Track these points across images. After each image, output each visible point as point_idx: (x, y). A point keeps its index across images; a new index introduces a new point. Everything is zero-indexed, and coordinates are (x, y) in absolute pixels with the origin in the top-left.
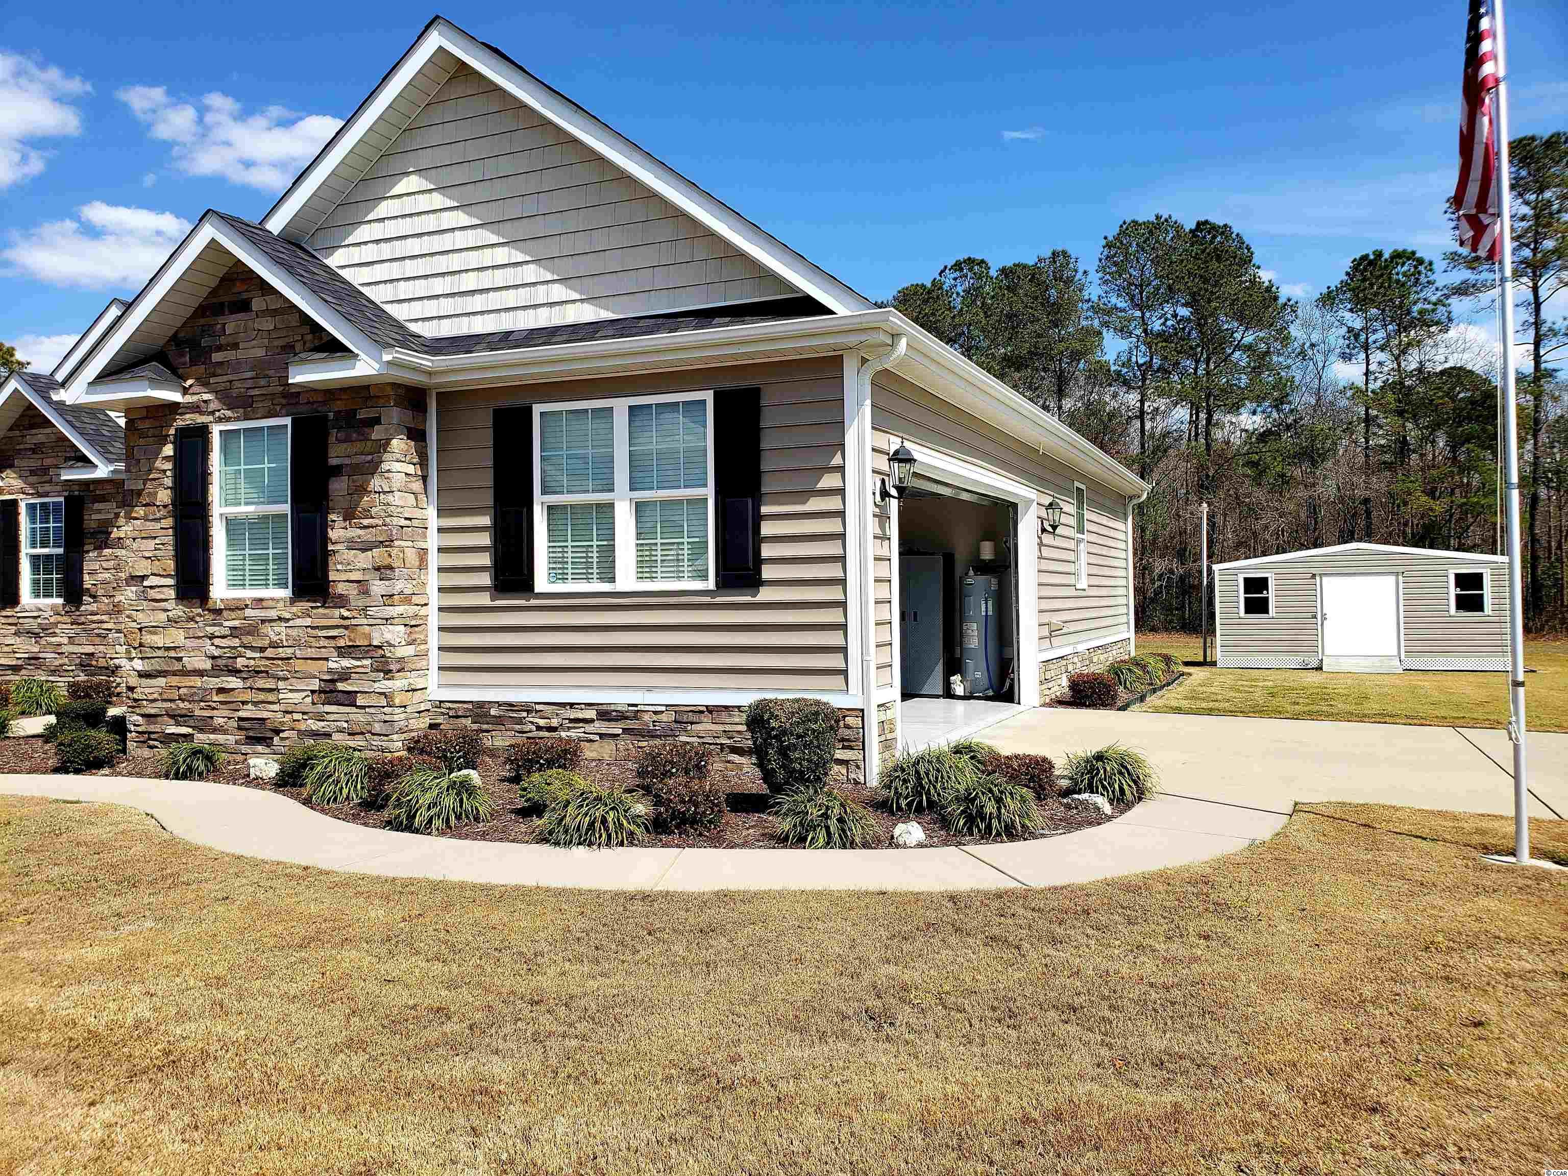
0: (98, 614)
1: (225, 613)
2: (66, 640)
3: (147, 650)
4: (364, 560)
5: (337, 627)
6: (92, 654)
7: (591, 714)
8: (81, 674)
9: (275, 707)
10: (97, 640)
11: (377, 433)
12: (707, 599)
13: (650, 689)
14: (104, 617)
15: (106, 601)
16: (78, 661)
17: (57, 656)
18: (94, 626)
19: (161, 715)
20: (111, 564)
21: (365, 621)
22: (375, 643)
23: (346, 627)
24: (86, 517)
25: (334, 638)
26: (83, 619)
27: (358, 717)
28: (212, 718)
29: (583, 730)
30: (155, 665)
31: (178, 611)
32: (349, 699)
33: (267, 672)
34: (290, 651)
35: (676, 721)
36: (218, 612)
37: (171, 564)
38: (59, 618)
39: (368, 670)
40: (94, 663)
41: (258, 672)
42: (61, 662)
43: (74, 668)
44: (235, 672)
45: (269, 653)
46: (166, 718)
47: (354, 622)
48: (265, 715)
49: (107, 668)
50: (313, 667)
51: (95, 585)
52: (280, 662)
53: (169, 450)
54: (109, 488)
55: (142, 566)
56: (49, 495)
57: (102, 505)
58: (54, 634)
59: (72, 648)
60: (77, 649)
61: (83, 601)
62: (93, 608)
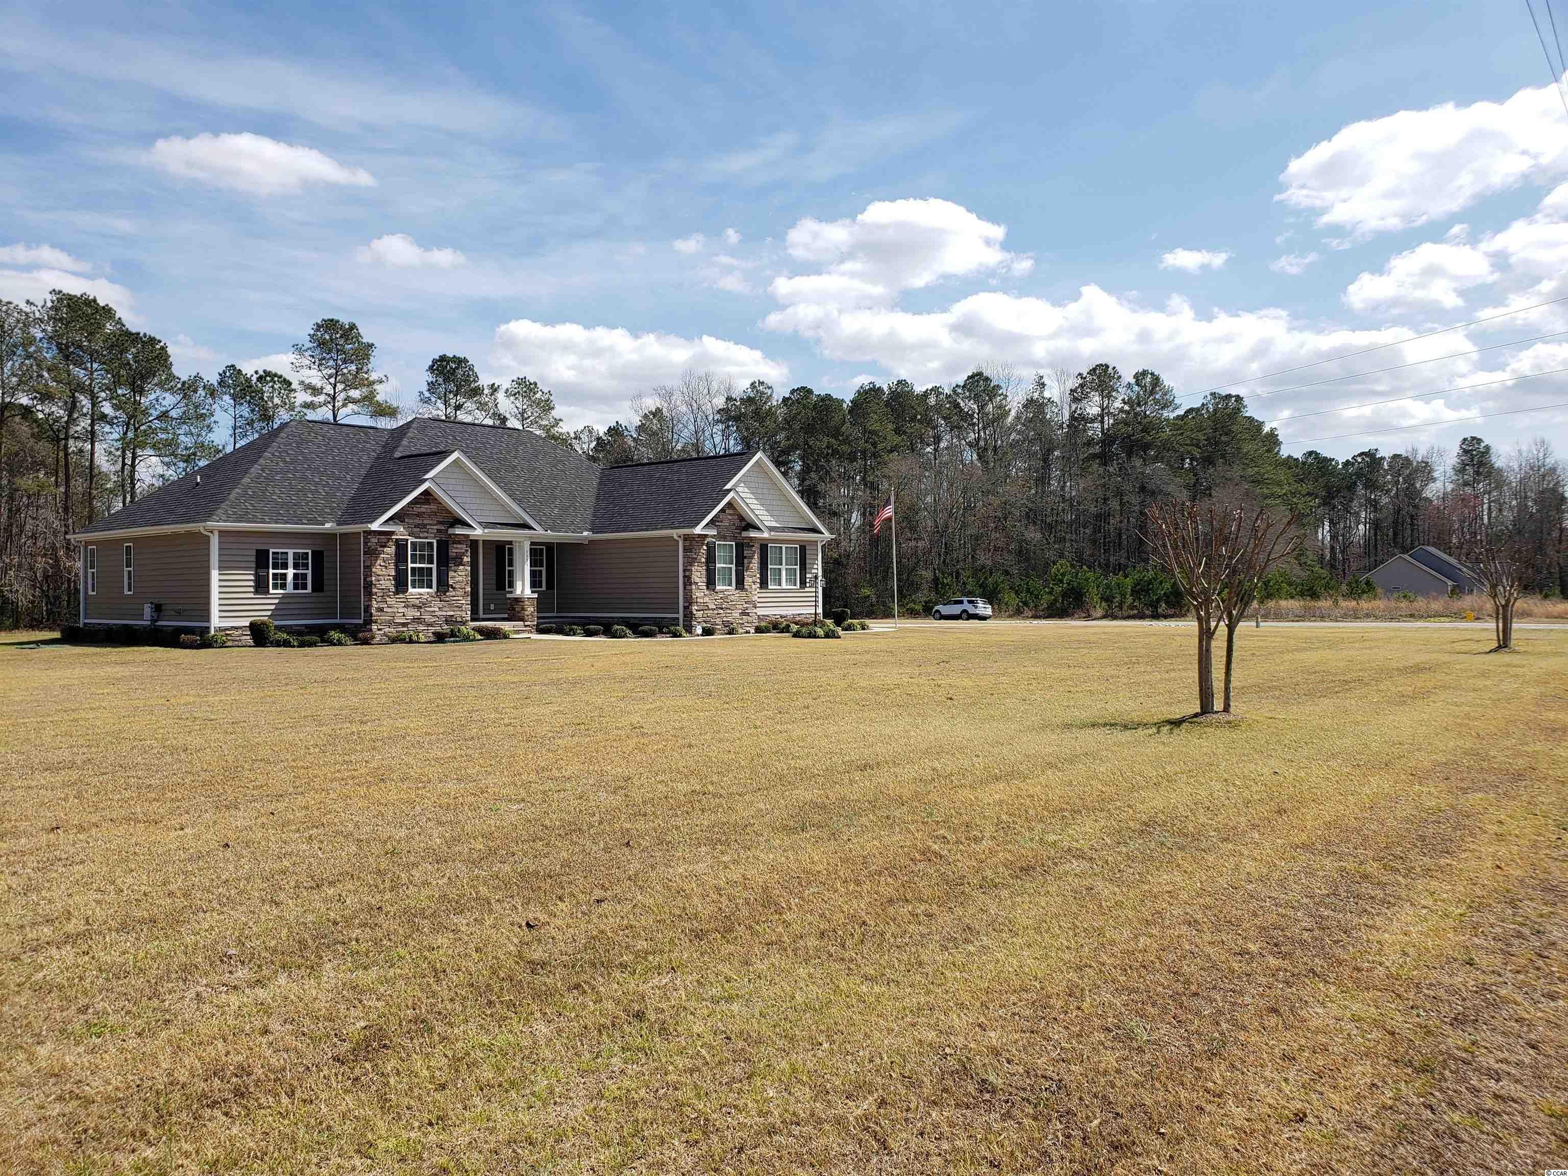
0: (456, 596)
1: (719, 593)
2: (437, 609)
3: (699, 603)
4: (751, 580)
5: (745, 597)
8: (445, 625)
11: (753, 549)
12: (796, 591)
14: (459, 598)
15: (461, 590)
16: (444, 619)
17: (431, 617)
18: (454, 602)
21: (751, 596)
22: (754, 601)
23: (747, 597)
24: (449, 551)
25: (744, 600)
26: (447, 599)
27: (750, 618)
28: (715, 621)
30: (701, 608)
31: (707, 592)
32: (748, 614)
33: (730, 609)
34: (735, 603)
36: (717, 592)
37: (705, 580)
38: (432, 598)
39: (751, 607)
41: (727, 608)
43: (442, 622)
44: (722, 609)
45: (731, 603)
47: (749, 596)
48: (730, 620)
50: (741, 607)
51: (454, 583)
52: (733, 606)
53: (705, 547)
54: (463, 538)
55: (697, 580)
56: (426, 538)
57: (459, 546)
58: (430, 607)
59: (441, 613)
60: (444, 613)
61: (448, 591)
62: (453, 593)
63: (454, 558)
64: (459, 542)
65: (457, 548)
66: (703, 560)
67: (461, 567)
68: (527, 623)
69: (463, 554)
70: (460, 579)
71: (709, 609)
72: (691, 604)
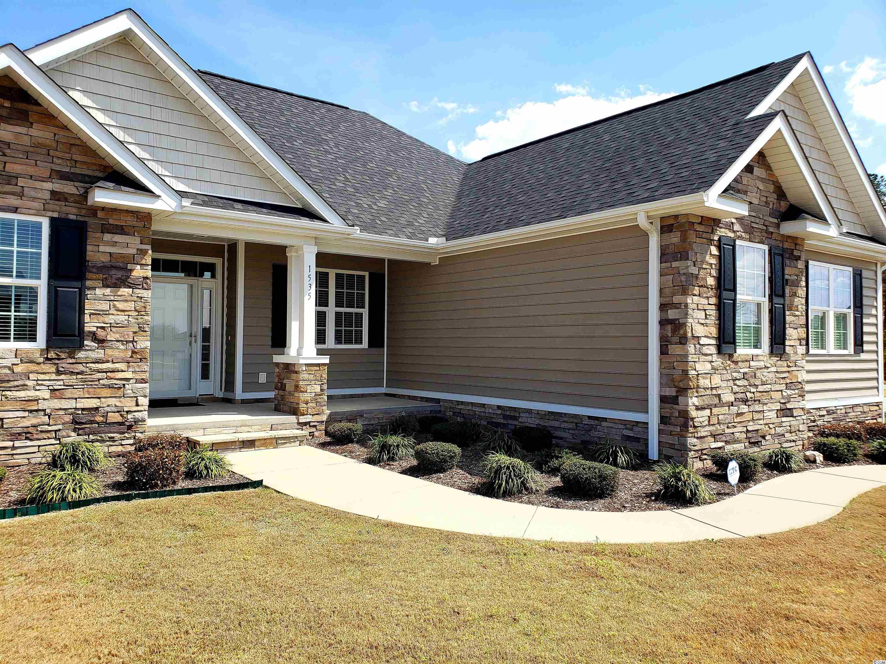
0: (108, 362)
1: (740, 364)
2: (46, 394)
3: (702, 390)
4: (795, 334)
5: (785, 372)
6: (97, 409)
7: (824, 413)
8: (73, 434)
9: (761, 422)
10: (105, 392)
11: (800, 264)
12: (850, 358)
13: (836, 399)
14: (117, 366)
15: (122, 347)
16: (68, 418)
17: (26, 414)
18: (99, 375)
19: (707, 436)
20: (130, 306)
21: (795, 369)
22: (799, 381)
23: (788, 372)
24: (89, 248)
25: (783, 378)
26: (80, 368)
27: (794, 423)
28: (733, 433)
29: (822, 420)
30: (707, 401)
31: (718, 361)
32: (791, 413)
33: (759, 401)
34: (769, 386)
35: (846, 413)
36: (736, 363)
37: (714, 331)
38: (32, 367)
39: (797, 396)
40: (99, 419)
41: (755, 401)
42: (35, 421)
43: (60, 427)
44: (745, 401)
45: (761, 388)
46: (709, 438)
47: (792, 369)
48: (759, 427)
49: (121, 424)
50: (778, 395)
51: (103, 328)
52: (765, 394)
53: (714, 250)
54: (131, 221)
55: (699, 330)
56: (15, 210)
57: (118, 238)
58: (24, 387)
59: (57, 404)
60: (71, 404)
61: (81, 347)
62: (99, 354)
63: (104, 269)
64: (121, 230)
65: (115, 244)
66: (711, 281)
67: (125, 291)
68: (302, 419)
69: (133, 260)
70: (121, 318)
71: (721, 404)
72: (683, 391)
